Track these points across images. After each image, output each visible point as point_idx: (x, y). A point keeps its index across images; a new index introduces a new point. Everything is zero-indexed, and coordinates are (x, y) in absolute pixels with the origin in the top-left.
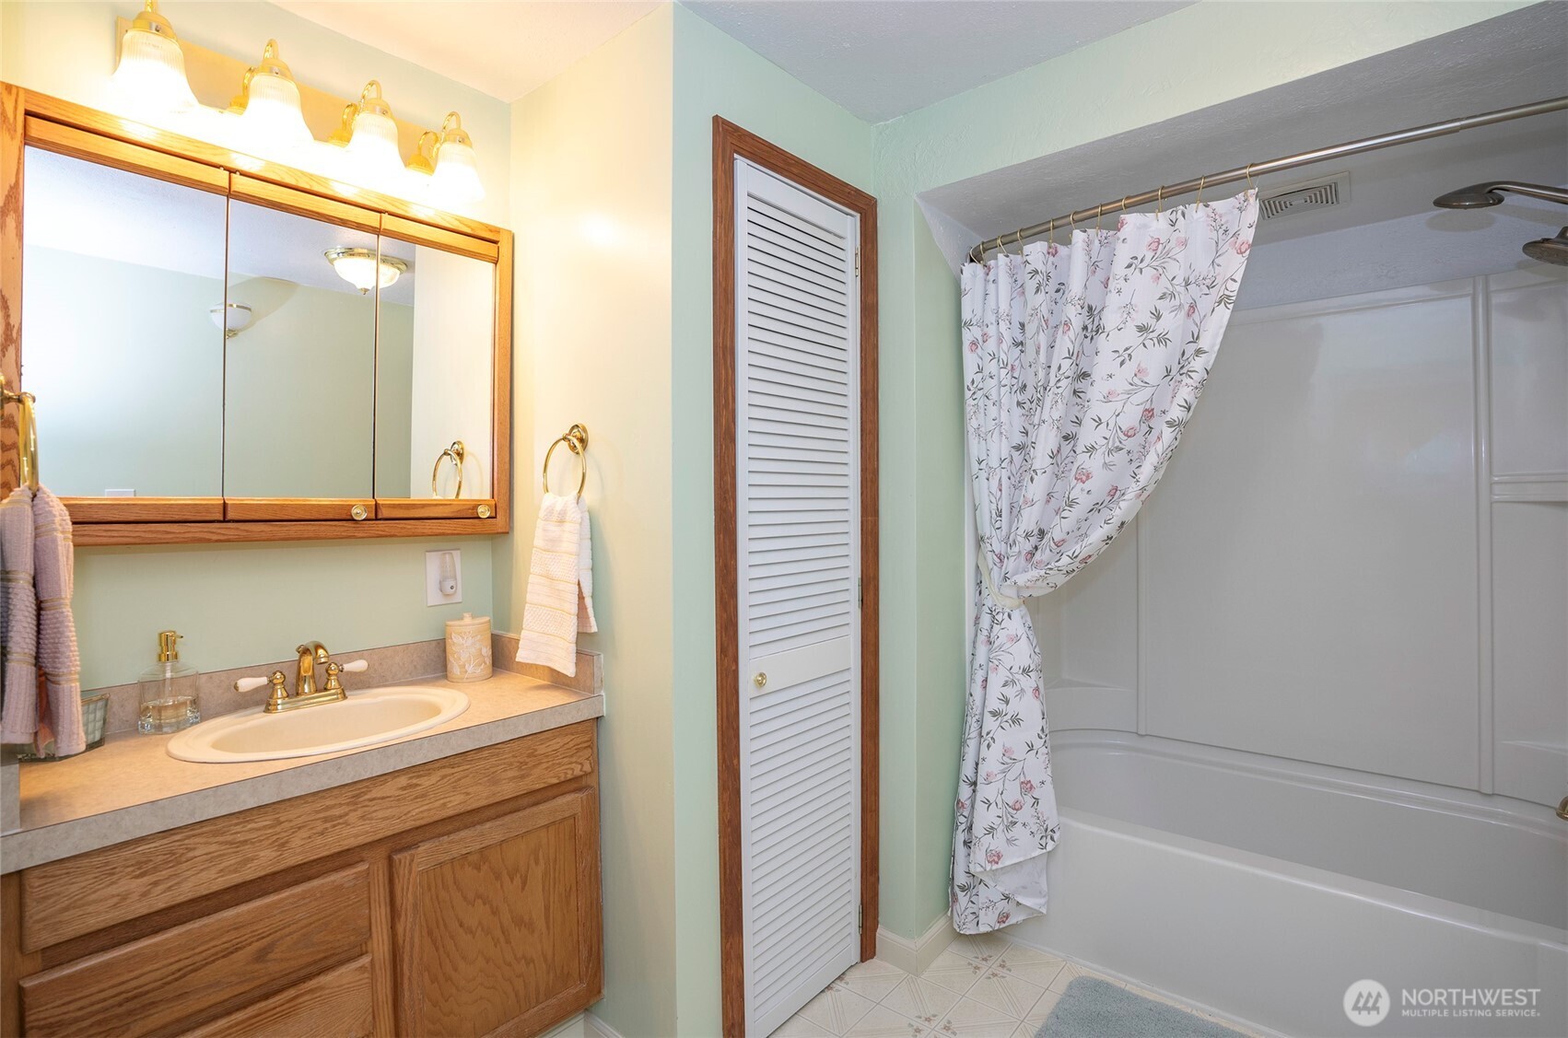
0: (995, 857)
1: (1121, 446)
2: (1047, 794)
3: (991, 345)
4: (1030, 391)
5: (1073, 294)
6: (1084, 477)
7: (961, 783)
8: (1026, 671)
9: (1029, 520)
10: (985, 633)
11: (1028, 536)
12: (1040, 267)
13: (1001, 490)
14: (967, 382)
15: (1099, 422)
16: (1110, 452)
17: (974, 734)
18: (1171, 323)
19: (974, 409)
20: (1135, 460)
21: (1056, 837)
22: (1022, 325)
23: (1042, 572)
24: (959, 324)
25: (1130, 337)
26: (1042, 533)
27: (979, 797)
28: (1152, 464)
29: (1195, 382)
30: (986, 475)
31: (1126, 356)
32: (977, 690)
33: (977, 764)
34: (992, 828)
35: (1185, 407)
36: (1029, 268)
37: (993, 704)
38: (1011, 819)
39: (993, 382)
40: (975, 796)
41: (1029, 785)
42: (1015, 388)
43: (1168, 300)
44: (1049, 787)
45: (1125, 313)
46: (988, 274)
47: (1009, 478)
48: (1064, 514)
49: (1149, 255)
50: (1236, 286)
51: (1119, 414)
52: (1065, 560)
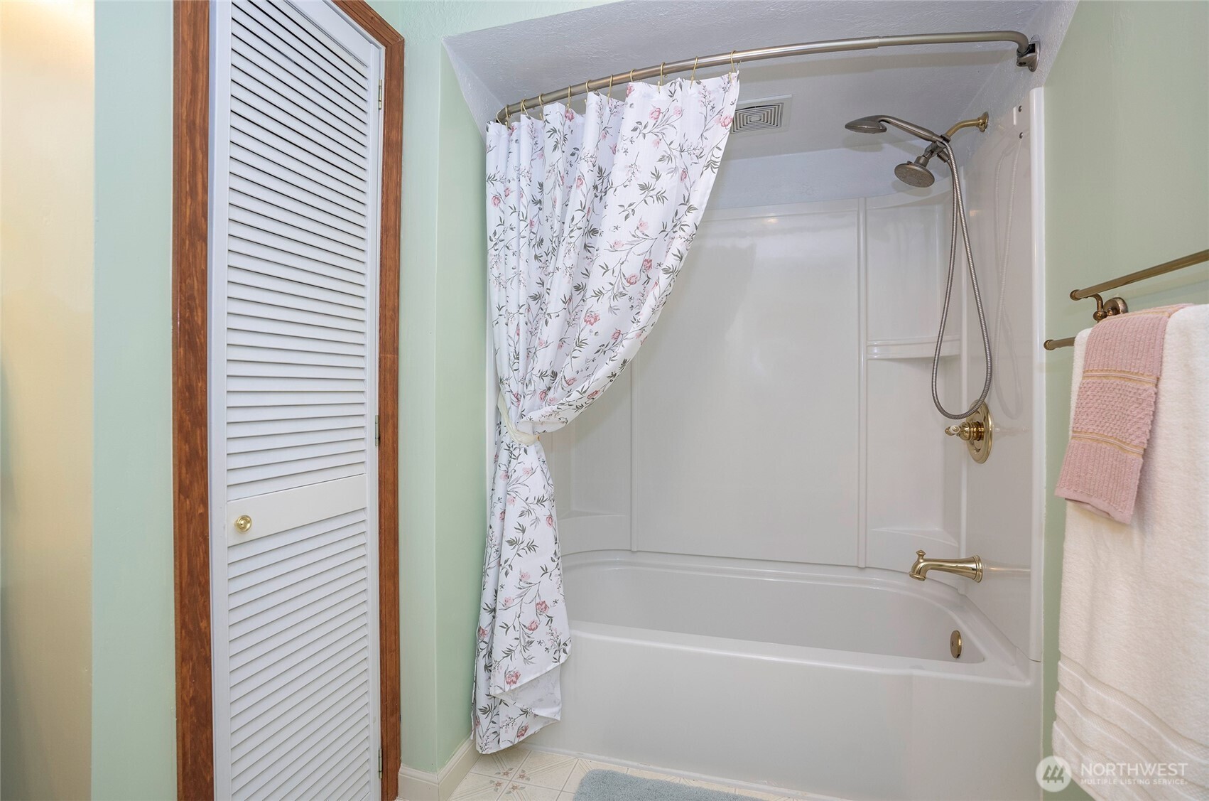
0: (513, 677)
1: (624, 292)
2: (559, 612)
3: (512, 200)
4: (547, 244)
5: (586, 151)
6: (593, 319)
7: (482, 611)
8: (540, 501)
9: (543, 360)
10: (503, 468)
11: (542, 375)
12: (558, 127)
13: (518, 334)
14: (490, 233)
15: (606, 269)
16: (615, 297)
17: (493, 564)
18: (668, 183)
19: (496, 259)
20: (635, 307)
21: (568, 649)
22: (541, 185)
23: (555, 408)
24: (483, 179)
25: (635, 194)
26: (554, 375)
27: (498, 622)
28: (650, 306)
29: (687, 234)
30: (505, 321)
31: (630, 211)
32: (495, 522)
33: (496, 592)
34: (510, 650)
35: (678, 257)
36: (548, 127)
37: (511, 533)
38: (527, 639)
39: (514, 234)
40: (495, 621)
41: (544, 606)
42: (533, 242)
43: (667, 161)
44: (561, 605)
45: (630, 173)
46: (511, 134)
47: (527, 324)
48: (575, 354)
49: (652, 122)
50: (720, 154)
51: (623, 263)
52: (575, 395)
